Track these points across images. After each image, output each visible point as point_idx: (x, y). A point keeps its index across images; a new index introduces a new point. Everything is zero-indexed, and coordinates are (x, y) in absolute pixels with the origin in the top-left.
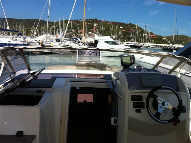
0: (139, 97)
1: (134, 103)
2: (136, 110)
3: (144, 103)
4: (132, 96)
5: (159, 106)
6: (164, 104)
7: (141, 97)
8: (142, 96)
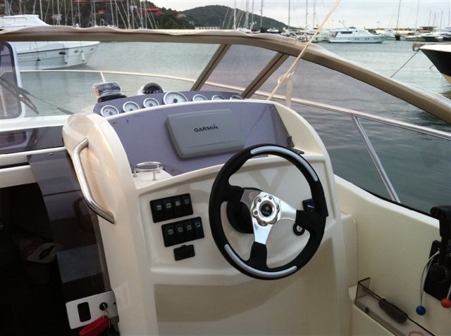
0: (178, 204)
1: (163, 227)
2: (175, 251)
3: (199, 219)
4: (153, 204)
5: (254, 221)
6: (267, 208)
7: (186, 202)
8: (187, 196)
